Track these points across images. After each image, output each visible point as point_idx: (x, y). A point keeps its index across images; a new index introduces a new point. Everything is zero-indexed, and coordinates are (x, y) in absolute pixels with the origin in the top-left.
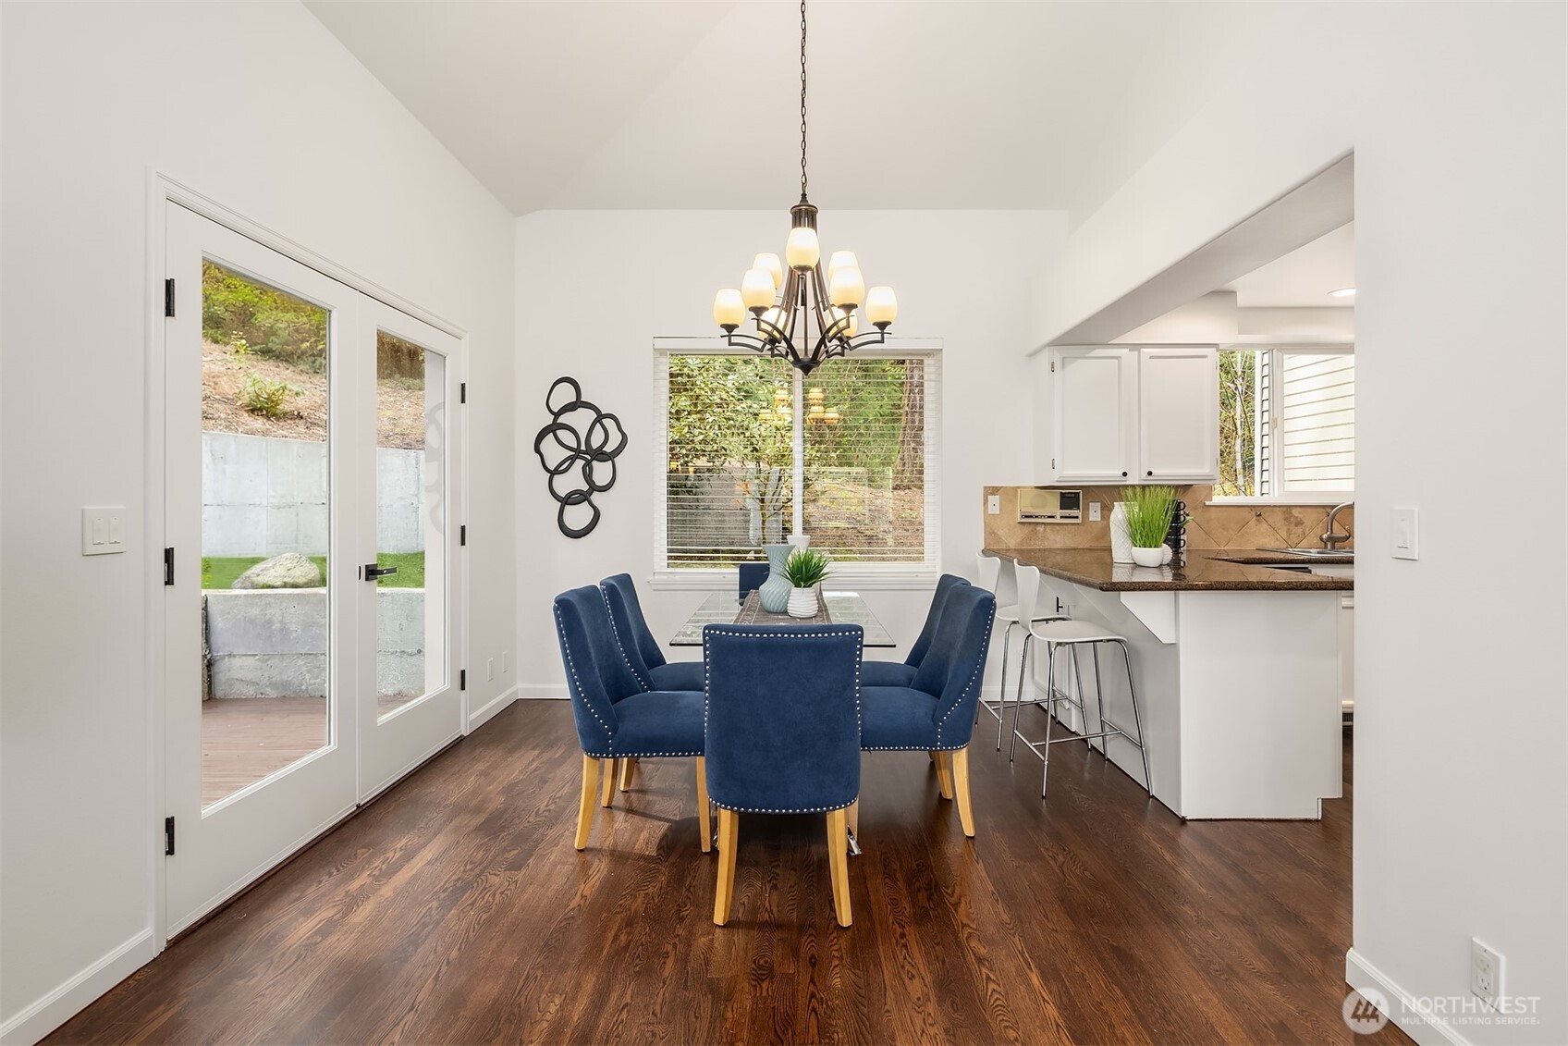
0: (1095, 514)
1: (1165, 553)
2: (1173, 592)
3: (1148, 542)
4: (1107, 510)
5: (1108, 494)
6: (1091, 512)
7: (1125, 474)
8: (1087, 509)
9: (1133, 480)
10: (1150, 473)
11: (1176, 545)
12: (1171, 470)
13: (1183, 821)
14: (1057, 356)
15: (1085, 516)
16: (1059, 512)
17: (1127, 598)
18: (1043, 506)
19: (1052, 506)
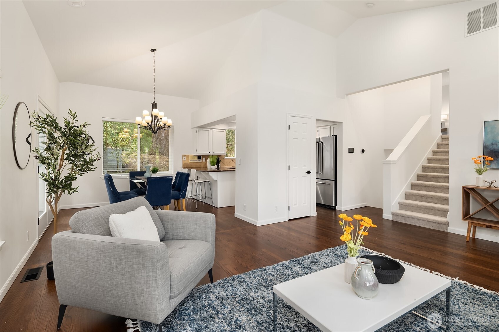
0: (204, 160)
1: (216, 166)
2: (216, 172)
3: (214, 165)
4: (206, 159)
5: (206, 156)
6: (203, 160)
7: (210, 153)
8: (203, 159)
9: (211, 154)
10: (214, 153)
11: (218, 166)
12: (217, 152)
13: (218, 208)
14: (197, 129)
15: (202, 161)
16: (197, 160)
17: (210, 173)
18: (194, 159)
19: (196, 159)
